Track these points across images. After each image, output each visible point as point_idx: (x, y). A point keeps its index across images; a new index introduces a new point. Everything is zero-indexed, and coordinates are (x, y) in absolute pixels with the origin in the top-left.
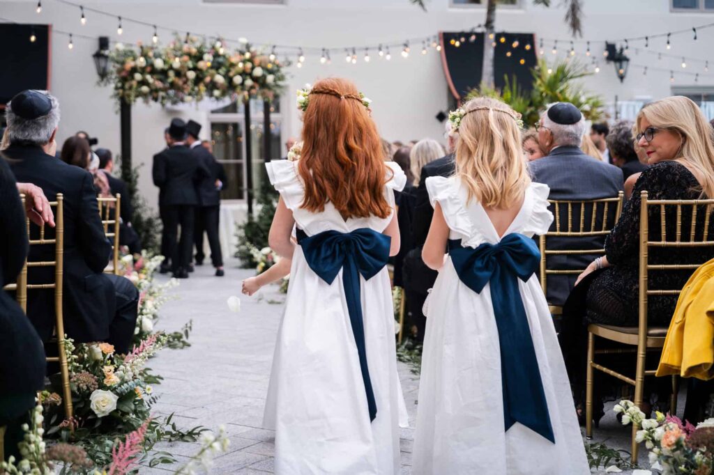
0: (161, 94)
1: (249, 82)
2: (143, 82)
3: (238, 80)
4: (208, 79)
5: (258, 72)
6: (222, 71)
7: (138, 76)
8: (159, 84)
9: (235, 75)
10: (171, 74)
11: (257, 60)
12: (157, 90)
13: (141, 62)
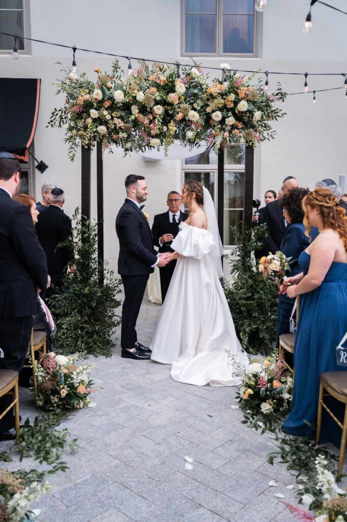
0: (123, 135)
1: (231, 120)
2: (100, 121)
3: (217, 116)
4: (179, 116)
5: (243, 106)
6: (198, 104)
7: (94, 113)
8: (119, 123)
9: (213, 111)
10: (135, 109)
11: (242, 92)
12: (116, 130)
13: (98, 94)
